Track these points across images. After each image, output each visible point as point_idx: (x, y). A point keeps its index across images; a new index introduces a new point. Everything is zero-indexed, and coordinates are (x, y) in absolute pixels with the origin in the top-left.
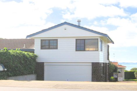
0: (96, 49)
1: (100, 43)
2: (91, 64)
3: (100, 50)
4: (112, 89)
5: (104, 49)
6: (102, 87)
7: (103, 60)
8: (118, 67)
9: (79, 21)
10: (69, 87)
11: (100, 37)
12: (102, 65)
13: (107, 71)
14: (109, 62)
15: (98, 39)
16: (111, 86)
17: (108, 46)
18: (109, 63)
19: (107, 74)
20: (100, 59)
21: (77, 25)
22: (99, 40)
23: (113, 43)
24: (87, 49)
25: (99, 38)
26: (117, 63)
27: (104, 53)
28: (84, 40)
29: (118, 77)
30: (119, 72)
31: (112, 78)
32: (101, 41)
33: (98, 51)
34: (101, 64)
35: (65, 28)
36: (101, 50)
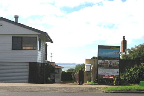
0: (33, 48)
1: (39, 41)
2: (28, 64)
3: (38, 49)
4: (53, 91)
5: (42, 48)
6: (41, 89)
7: (41, 60)
8: (56, 68)
9: (16, 17)
10: (5, 89)
11: (39, 35)
12: (40, 65)
13: (45, 72)
14: (46, 62)
15: (36, 37)
16: (50, 88)
17: (47, 45)
18: (46, 64)
19: (45, 74)
20: (38, 59)
21: (14, 21)
22: (38, 39)
23: (52, 42)
24: (24, 48)
25: (38, 37)
26: (54, 63)
27: (42, 53)
28: (22, 37)
29: (55, 78)
30: (57, 73)
31: (49, 79)
32: (40, 40)
33: (36, 50)
34: (38, 65)
35: (1, 24)
36: (40, 50)
